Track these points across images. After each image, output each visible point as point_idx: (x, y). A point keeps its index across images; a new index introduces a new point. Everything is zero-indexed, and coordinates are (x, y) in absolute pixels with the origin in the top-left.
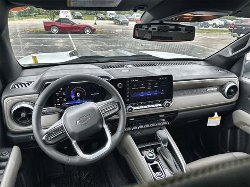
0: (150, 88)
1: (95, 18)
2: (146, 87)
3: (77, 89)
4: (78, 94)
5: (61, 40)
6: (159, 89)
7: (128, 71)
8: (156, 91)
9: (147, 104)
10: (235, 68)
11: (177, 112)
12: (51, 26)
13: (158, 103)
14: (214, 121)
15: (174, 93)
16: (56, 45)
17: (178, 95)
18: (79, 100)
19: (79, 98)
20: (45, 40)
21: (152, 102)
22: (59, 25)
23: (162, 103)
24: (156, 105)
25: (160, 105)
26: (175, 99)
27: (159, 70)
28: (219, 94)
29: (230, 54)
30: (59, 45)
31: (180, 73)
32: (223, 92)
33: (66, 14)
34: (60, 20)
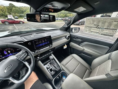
0: (43, 42)
1: (23, 18)
2: (42, 42)
3: (7, 49)
4: (9, 52)
5: (11, 27)
6: (47, 41)
7: (33, 36)
8: (46, 42)
9: (44, 48)
10: (68, 30)
11: (55, 48)
12: (5, 22)
13: (48, 46)
14: (65, 47)
15: (53, 41)
16: (9, 29)
17: (54, 42)
18: (10, 54)
19: (10, 53)
20: (3, 27)
21: (46, 46)
22: (8, 21)
23: (49, 46)
24: (47, 47)
25: (49, 47)
26: (53, 44)
27: (46, 34)
28: (65, 39)
29: (67, 26)
30: (10, 28)
31: (53, 34)
32: (66, 38)
33: (11, 17)
34: (8, 19)
